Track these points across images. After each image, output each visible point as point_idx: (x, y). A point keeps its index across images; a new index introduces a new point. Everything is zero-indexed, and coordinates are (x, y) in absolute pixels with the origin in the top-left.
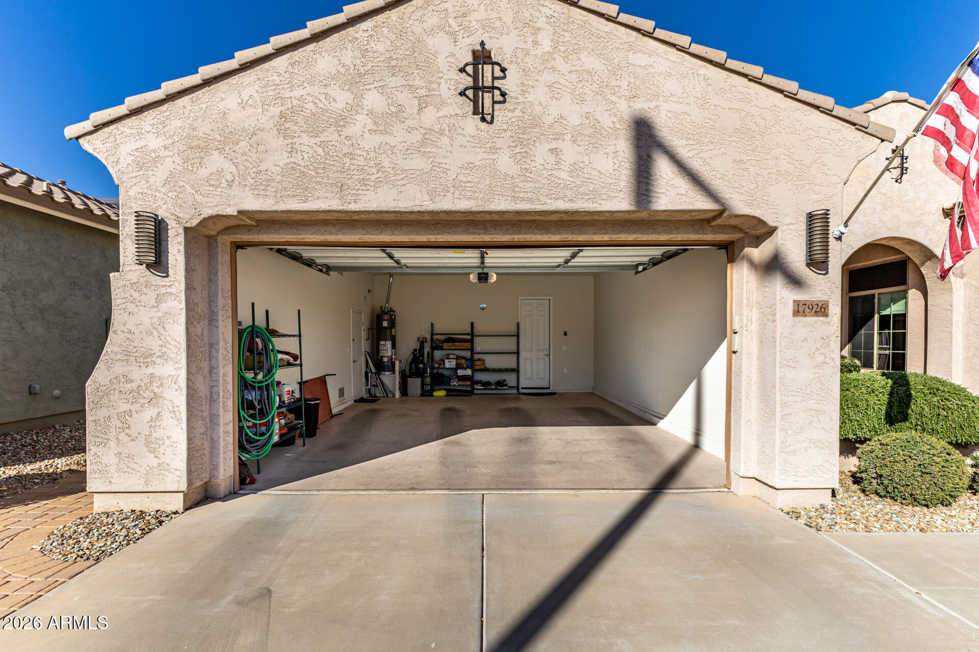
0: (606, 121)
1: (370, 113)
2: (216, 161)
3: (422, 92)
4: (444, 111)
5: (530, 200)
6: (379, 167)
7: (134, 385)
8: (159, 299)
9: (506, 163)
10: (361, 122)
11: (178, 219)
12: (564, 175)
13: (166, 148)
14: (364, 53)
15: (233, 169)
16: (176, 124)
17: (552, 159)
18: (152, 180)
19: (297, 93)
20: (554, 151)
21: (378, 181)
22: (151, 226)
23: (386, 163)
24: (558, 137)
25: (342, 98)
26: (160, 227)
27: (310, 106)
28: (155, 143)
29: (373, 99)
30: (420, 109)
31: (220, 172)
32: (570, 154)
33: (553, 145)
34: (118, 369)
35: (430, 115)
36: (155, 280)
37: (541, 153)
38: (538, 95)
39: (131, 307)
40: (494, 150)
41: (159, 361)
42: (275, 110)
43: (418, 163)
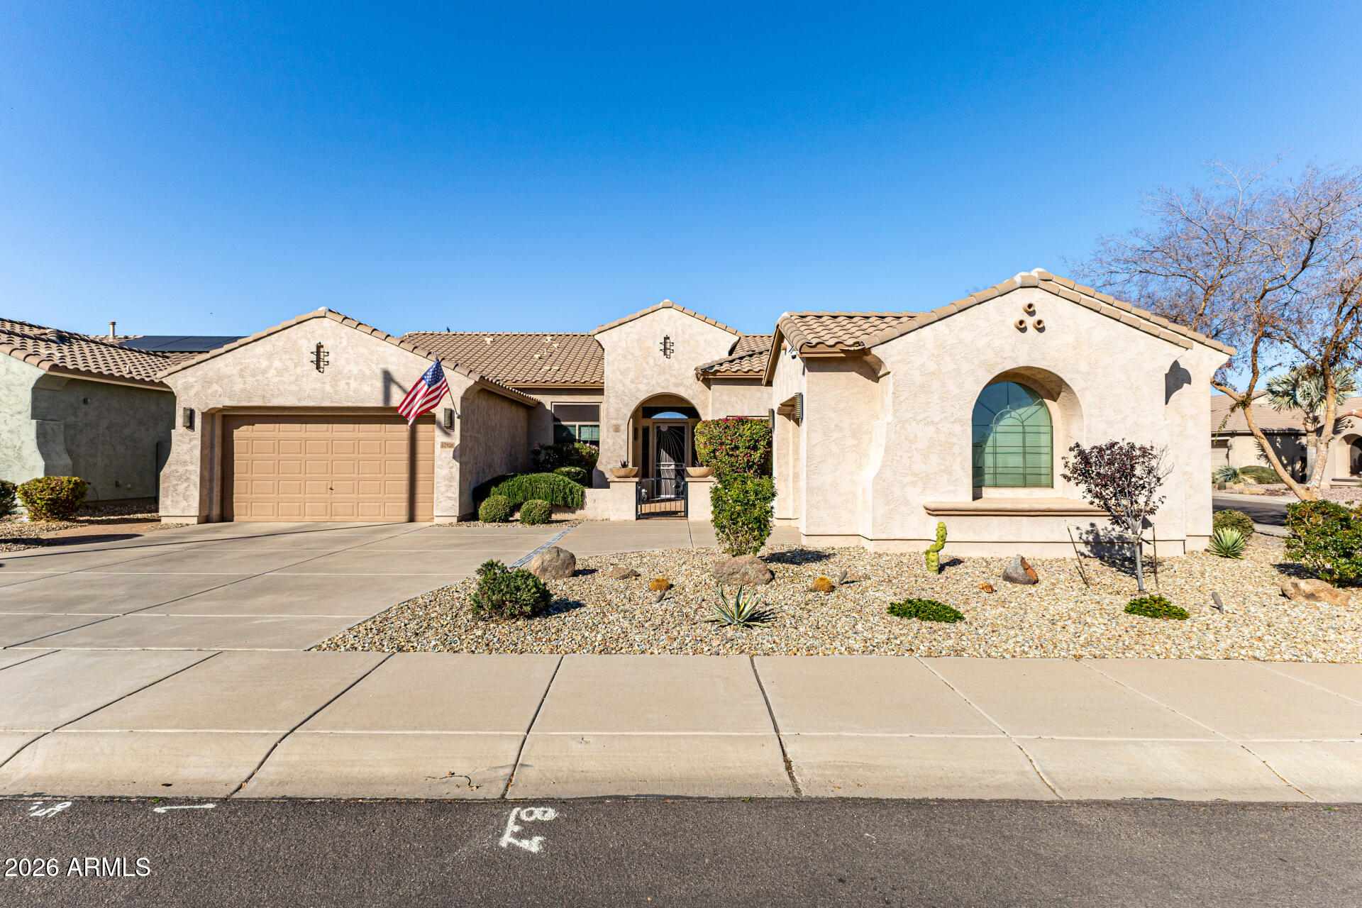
0: (368, 372)
1: (275, 369)
2: (215, 387)
3: (296, 361)
4: (305, 368)
5: (338, 402)
6: (279, 389)
7: (179, 474)
8: (191, 440)
9: (328, 388)
10: (272, 372)
11: (199, 409)
12: (351, 393)
13: (196, 382)
14: (274, 346)
15: (221, 390)
16: (200, 373)
17: (346, 387)
18: (190, 394)
19: (247, 361)
20: (348, 384)
21: (278, 395)
22: (189, 412)
23: (281, 387)
24: (349, 378)
25: (265, 363)
26: (192, 412)
27: (252, 366)
28: (191, 380)
29: (277, 364)
30: (295, 367)
31: (216, 391)
32: (353, 384)
33: (347, 381)
34: (173, 467)
35: (299, 370)
36: (189, 432)
37: (342, 384)
38: (341, 362)
39: (179, 443)
40: (324, 383)
41: (190, 464)
42: (239, 368)
43: (294, 388)
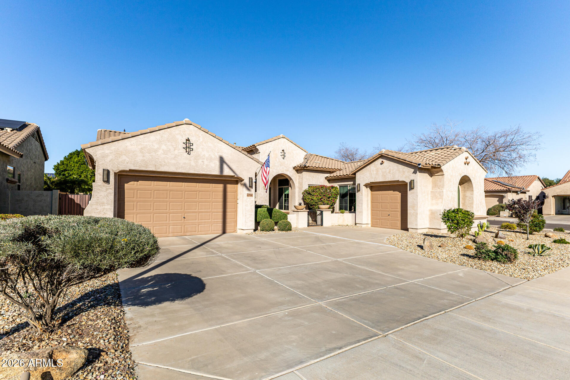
0: (213, 157)
1: (163, 150)
2: (124, 157)
3: (175, 147)
4: (180, 151)
5: (198, 171)
6: (165, 162)
7: (99, 211)
8: (107, 190)
9: (193, 163)
10: (161, 152)
11: (113, 170)
12: (205, 167)
13: (110, 153)
14: (162, 137)
15: (128, 159)
16: (113, 148)
17: (202, 163)
18: (106, 160)
19: (145, 144)
20: (203, 162)
21: (164, 165)
22: (106, 172)
23: (166, 161)
24: (203, 159)
25: (156, 146)
26: (108, 172)
27: (149, 147)
28: (107, 152)
29: (164, 147)
30: (174, 150)
31: (125, 160)
32: (206, 162)
33: (203, 160)
34: (94, 207)
35: (176, 152)
36: (106, 185)
37: (200, 161)
38: (200, 150)
39: (98, 191)
40: (190, 160)
41: (106, 205)
42: (140, 147)
43: (173, 161)
